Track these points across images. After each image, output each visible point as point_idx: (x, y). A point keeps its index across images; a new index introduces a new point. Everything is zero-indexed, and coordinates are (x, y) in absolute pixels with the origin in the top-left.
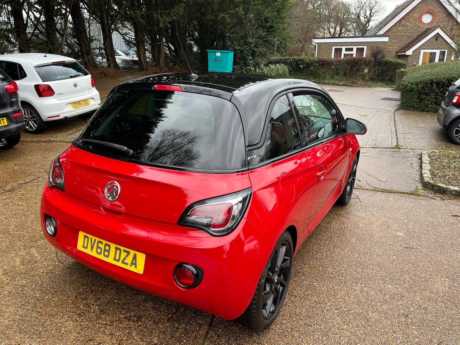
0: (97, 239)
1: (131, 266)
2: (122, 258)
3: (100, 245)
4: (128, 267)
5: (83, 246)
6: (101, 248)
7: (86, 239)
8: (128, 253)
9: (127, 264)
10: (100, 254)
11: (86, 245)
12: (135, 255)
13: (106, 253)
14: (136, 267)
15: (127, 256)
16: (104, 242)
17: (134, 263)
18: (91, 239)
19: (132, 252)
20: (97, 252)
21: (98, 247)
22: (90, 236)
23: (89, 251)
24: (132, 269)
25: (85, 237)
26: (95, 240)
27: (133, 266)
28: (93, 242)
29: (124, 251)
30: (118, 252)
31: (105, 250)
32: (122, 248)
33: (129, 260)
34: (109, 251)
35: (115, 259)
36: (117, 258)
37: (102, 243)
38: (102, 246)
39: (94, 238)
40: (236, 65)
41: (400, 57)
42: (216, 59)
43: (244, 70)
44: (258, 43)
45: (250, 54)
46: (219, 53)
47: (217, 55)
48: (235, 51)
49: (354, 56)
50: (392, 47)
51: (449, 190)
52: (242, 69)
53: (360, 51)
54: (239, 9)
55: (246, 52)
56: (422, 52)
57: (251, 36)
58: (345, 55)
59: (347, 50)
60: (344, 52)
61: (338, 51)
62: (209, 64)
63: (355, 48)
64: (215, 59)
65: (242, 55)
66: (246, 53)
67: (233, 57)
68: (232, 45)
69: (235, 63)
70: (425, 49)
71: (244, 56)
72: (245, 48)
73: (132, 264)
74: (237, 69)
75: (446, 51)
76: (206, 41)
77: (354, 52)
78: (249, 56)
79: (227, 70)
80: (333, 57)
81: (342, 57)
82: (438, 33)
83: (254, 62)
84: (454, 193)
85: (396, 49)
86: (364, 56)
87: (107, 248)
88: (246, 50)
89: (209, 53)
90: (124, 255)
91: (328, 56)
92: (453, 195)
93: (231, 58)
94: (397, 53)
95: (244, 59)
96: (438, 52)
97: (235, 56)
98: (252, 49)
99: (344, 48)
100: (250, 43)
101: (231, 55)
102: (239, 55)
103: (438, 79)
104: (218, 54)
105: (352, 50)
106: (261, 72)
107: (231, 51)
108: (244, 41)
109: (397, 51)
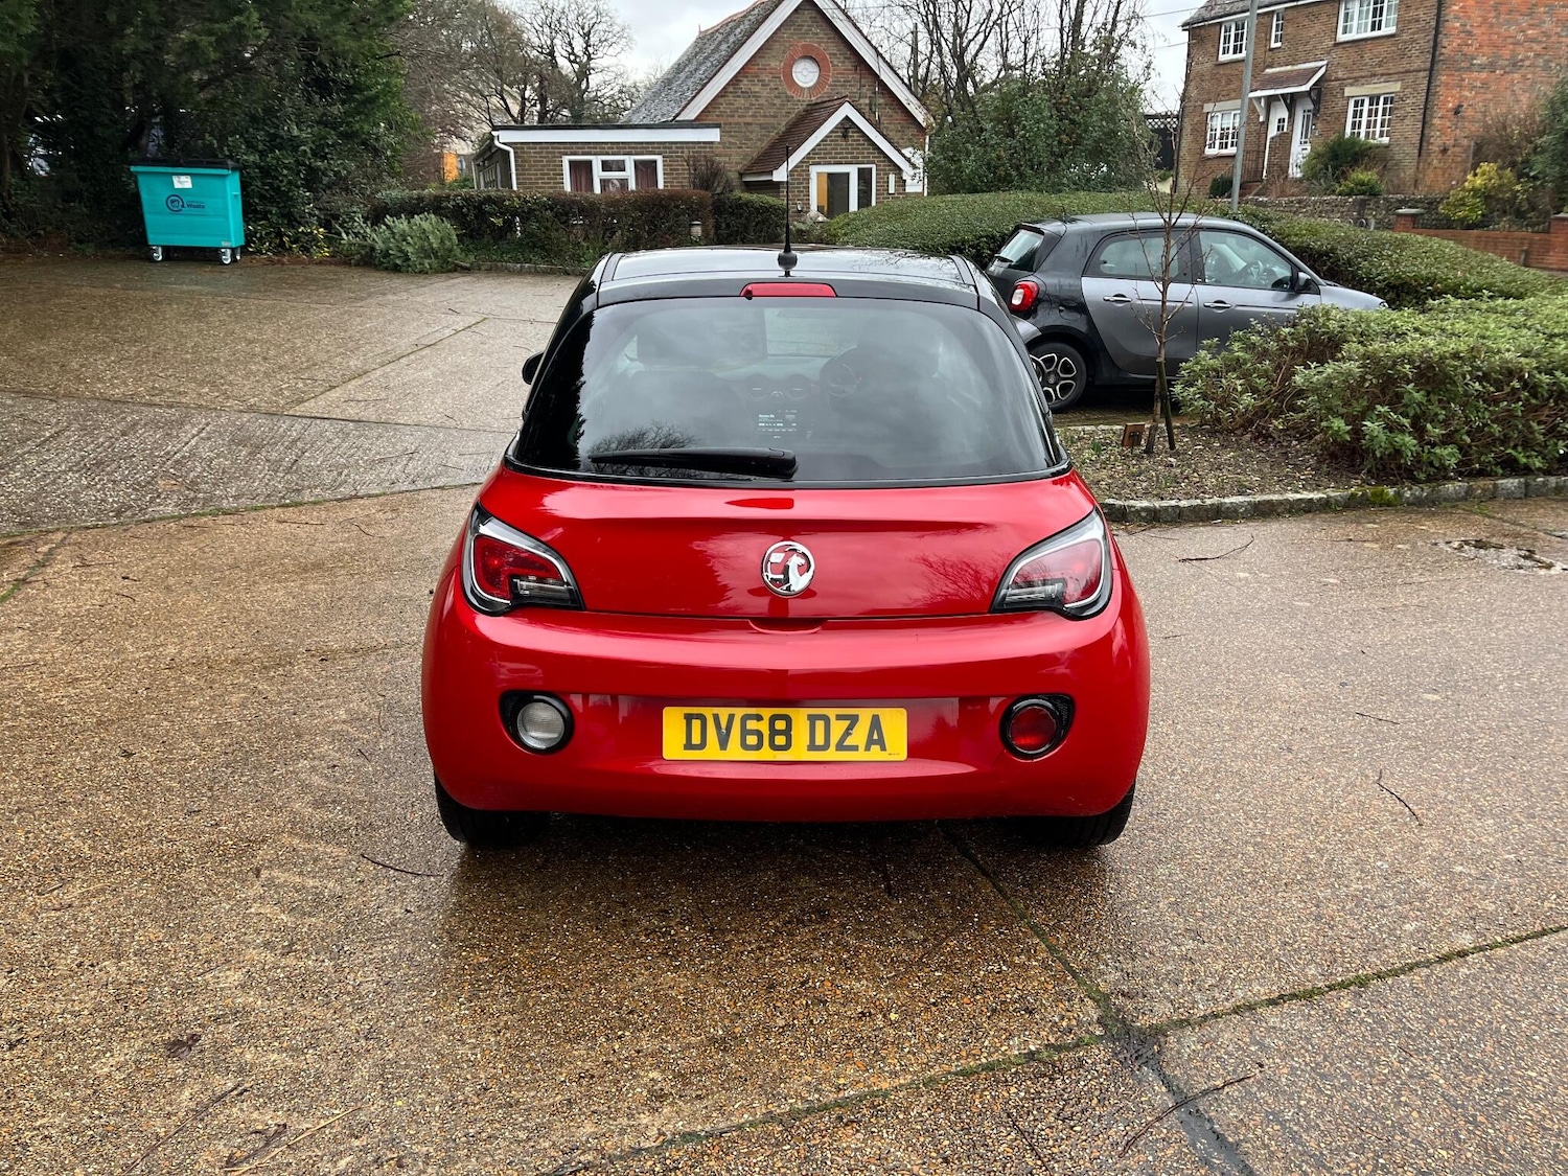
0: (739, 712)
1: (868, 748)
2: (835, 739)
3: (752, 725)
4: (860, 755)
5: (689, 746)
6: (759, 734)
7: (696, 724)
8: (854, 720)
9: (855, 748)
10: (759, 746)
11: (696, 739)
12: (876, 723)
13: (780, 740)
14: (883, 748)
15: (851, 727)
16: (767, 713)
17: (876, 738)
18: (716, 718)
19: (865, 715)
20: (745, 746)
21: (745, 732)
22: (708, 712)
23: (712, 751)
24: (875, 754)
25: (689, 718)
26: (731, 717)
27: (875, 748)
28: (724, 725)
29: (839, 717)
30: (820, 725)
31: (774, 732)
32: (831, 713)
33: (859, 736)
34: (787, 733)
35: (812, 747)
36: (820, 740)
37: (759, 718)
38: (764, 727)
39: (724, 713)
40: (255, 222)
41: (750, 187)
42: (176, 201)
43: (289, 236)
44: (322, 142)
45: (302, 179)
46: (183, 178)
47: (177, 185)
48: (241, 168)
49: (632, 185)
50: (727, 159)
51: (1133, 509)
52: (280, 235)
53: (646, 170)
55: (285, 172)
56: (814, 170)
57: (293, 117)
58: (604, 183)
59: (606, 166)
60: (598, 173)
61: (582, 170)
62: (148, 218)
63: (629, 161)
64: (173, 202)
65: (271, 185)
66: (285, 176)
67: (238, 193)
68: (225, 148)
69: (249, 213)
70: (819, 163)
71: (279, 187)
72: (278, 159)
73: (870, 743)
74: (258, 235)
75: (874, 167)
76: (99, 131)
77: (630, 173)
78: (298, 187)
79: (230, 241)
80: (568, 187)
81: (597, 189)
82: (847, 118)
83: (320, 209)
84: (1143, 514)
85: (737, 163)
86: (661, 186)
87: (780, 725)
88: (286, 168)
89: (141, 179)
90: (837, 729)
91: (551, 188)
92: (1143, 519)
93: (236, 196)
94: (741, 175)
95: (282, 198)
96: (852, 171)
97: (244, 186)
98: (304, 164)
99: (597, 162)
100: (293, 144)
101: (232, 185)
102: (259, 184)
104: (183, 182)
105: (621, 167)
106: (360, 245)
107: (234, 169)
108: (268, 134)
109: (742, 172)
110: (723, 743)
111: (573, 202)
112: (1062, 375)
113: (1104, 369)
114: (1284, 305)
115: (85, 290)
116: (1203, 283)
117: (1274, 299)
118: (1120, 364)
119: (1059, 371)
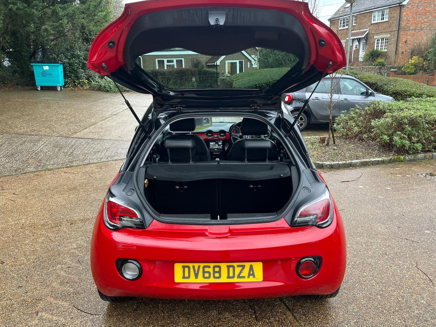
0: (202, 265)
1: (249, 277)
2: (237, 273)
3: (206, 269)
4: (246, 280)
5: (184, 277)
6: (209, 273)
7: (187, 269)
8: (243, 267)
9: (244, 277)
10: (209, 277)
11: (187, 275)
12: (251, 267)
13: (217, 275)
14: (254, 277)
15: (242, 269)
16: (212, 265)
17: (251, 273)
18: (194, 267)
19: (248, 265)
20: (204, 277)
21: (204, 272)
22: (190, 265)
23: (192, 279)
24: (251, 279)
25: (184, 267)
26: (199, 267)
27: (251, 277)
28: (196, 269)
29: (238, 266)
30: (231, 269)
31: (215, 272)
32: (235, 264)
33: (245, 272)
34: (219, 272)
35: (229, 277)
36: (231, 275)
37: (209, 267)
38: (211, 270)
39: (196, 265)
40: (67, 79)
41: (209, 67)
42: (44, 73)
43: (77, 83)
44: (87, 56)
45: (81, 66)
46: (46, 67)
47: (44, 69)
48: (63, 64)
49: (176, 67)
50: (202, 59)
51: (325, 165)
52: (74, 82)
53: (179, 62)
54: (63, 21)
55: (76, 64)
56: (227, 62)
57: (78, 49)
58: (167, 66)
59: (168, 61)
60: (166, 63)
61: (161, 63)
62: (36, 78)
63: (175, 60)
64: (43, 73)
65: (72, 68)
66: (76, 65)
67: (62, 70)
68: (59, 58)
69: (65, 76)
70: (228, 60)
71: (74, 69)
72: (74, 61)
73: (249, 275)
74: (68, 82)
75: (244, 60)
76: (23, 53)
77: (175, 63)
78: (80, 69)
79: (60, 84)
80: (157, 68)
81: (166, 68)
83: (86, 75)
84: (328, 166)
85: (205, 60)
86: (184, 67)
87: (217, 269)
88: (76, 63)
89: (34, 67)
90: (238, 270)
91: (153, 68)
92: (328, 168)
93: (62, 71)
94: (206, 63)
95: (74, 71)
96: (238, 62)
97: (64, 69)
98: (81, 62)
99: (165, 60)
100: (78, 57)
101: (60, 68)
102: (68, 68)
103: (260, 84)
104: (46, 68)
105: (172, 61)
106: (97, 85)
107: (61, 64)
108: (71, 54)
109: (206, 62)
110: (196, 276)
111: (159, 72)
112: (300, 121)
113: (312, 119)
114: (364, 100)
115: (16, 99)
116: (341, 93)
117: (361, 98)
118: (317, 117)
119: (299, 120)
